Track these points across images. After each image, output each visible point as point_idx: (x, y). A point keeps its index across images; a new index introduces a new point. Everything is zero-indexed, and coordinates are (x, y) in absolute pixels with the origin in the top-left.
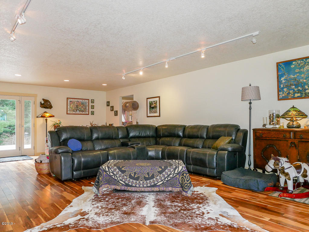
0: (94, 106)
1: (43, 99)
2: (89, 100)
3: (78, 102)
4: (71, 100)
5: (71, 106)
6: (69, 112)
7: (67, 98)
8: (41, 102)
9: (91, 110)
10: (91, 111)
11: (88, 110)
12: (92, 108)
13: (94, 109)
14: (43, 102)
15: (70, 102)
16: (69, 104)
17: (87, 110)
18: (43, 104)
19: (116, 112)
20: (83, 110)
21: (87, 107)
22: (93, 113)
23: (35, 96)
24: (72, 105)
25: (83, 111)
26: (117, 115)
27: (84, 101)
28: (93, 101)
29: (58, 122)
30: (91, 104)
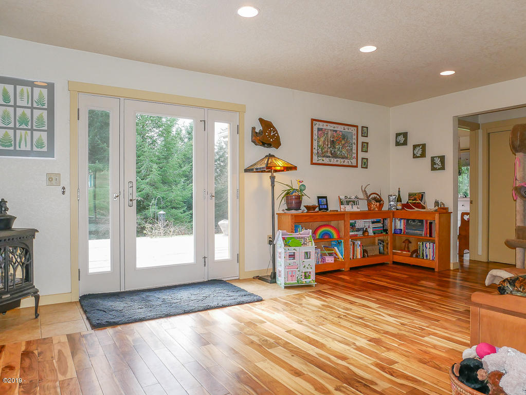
0: (367, 143)
1: (261, 120)
2: (357, 126)
3: (336, 131)
4: (321, 125)
5: (321, 143)
6: (315, 160)
7: (313, 120)
8: (254, 129)
9: (361, 155)
10: (363, 159)
11: (355, 155)
12: (364, 149)
13: (367, 152)
14: (259, 128)
15: (319, 130)
16: (315, 137)
17: (353, 155)
18: (261, 133)
19: (438, 161)
20: (346, 155)
21: (354, 147)
22: (365, 164)
23: (240, 110)
24: (322, 139)
25: (347, 158)
26: (443, 168)
27: (346, 130)
28: (365, 131)
29: (296, 186)
30: (361, 139)
